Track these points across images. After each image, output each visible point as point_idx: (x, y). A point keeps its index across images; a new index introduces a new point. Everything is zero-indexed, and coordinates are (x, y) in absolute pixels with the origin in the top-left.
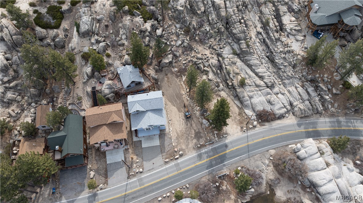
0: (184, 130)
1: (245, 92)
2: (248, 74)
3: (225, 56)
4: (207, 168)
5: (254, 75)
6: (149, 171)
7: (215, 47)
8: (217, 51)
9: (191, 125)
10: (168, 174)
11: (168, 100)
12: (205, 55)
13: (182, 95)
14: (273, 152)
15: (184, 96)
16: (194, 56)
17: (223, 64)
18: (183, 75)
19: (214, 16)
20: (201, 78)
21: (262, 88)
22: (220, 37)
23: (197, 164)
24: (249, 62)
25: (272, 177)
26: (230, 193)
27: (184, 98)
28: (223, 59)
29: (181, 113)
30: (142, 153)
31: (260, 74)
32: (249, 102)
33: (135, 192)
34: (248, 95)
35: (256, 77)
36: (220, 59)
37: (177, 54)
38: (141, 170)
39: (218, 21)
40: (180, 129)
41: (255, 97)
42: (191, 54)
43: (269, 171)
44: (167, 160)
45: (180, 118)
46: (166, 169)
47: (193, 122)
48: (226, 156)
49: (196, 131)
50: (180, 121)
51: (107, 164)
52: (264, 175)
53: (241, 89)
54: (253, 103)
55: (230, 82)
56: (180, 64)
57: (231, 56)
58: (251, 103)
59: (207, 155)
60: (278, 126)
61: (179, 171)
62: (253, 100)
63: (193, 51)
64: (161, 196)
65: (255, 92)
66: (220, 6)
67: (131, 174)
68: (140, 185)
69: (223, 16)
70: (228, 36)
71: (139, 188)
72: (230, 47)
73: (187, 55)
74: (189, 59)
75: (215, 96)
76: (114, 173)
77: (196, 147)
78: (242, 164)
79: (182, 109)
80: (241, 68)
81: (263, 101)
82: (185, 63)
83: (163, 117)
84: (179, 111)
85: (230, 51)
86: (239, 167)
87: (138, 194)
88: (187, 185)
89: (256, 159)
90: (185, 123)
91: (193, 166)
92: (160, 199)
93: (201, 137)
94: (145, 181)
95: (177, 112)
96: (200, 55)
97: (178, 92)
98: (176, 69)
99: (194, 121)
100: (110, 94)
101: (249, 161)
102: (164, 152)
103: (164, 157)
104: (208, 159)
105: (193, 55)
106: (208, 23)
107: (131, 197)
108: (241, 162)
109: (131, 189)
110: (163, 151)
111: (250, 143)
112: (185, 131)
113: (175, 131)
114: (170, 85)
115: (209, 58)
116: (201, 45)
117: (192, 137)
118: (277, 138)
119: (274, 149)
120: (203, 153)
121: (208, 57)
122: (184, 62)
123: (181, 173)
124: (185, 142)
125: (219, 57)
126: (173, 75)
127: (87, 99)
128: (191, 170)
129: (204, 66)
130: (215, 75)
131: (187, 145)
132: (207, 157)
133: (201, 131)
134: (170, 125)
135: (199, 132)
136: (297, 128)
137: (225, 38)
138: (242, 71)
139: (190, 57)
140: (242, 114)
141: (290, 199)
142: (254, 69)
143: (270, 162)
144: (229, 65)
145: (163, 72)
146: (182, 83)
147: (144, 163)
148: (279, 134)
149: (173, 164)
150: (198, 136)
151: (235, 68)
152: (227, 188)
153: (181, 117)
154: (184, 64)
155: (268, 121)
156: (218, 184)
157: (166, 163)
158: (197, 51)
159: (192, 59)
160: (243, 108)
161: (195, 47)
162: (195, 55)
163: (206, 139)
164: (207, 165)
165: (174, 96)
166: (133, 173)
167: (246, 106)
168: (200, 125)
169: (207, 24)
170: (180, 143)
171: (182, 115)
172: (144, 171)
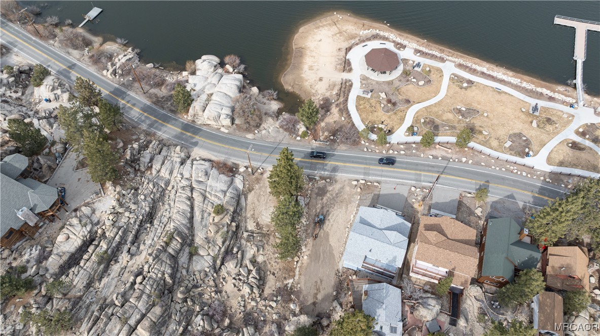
0: (335, 208)
1: (226, 201)
2: (203, 216)
3: (209, 260)
4: (334, 155)
5: (196, 209)
6: (404, 184)
7: (212, 283)
8: (213, 276)
9: (322, 208)
10: (382, 171)
11: (334, 260)
12: (235, 285)
13: (310, 256)
14: (250, 136)
15: (308, 253)
16: (252, 299)
17: (221, 253)
18: (289, 288)
19: (172, 327)
20: (265, 261)
21: (201, 191)
22: (193, 290)
23: (342, 164)
24: (188, 225)
25: (270, 120)
26: (323, 128)
27: (309, 250)
28: (215, 259)
29: (328, 230)
30: (405, 207)
31: (189, 203)
32: (230, 190)
33: (429, 171)
34: (224, 197)
35: (196, 205)
36: (219, 262)
37: (275, 327)
38: (413, 189)
39: (174, 311)
40: (340, 210)
41: (218, 189)
42: (253, 309)
43: (268, 125)
44: (375, 184)
45: (332, 225)
46: (382, 176)
47: (318, 210)
48: (303, 156)
49: (321, 198)
50: (334, 221)
51: (456, 215)
52: (277, 124)
53: (227, 208)
54: (226, 186)
55: (232, 226)
56: (281, 310)
57: (201, 252)
58: (229, 187)
59: (325, 168)
60: (219, 154)
61: (367, 168)
62: (225, 188)
63: (247, 311)
64: (400, 155)
65: (213, 193)
66: (151, 325)
67: (428, 191)
68: (420, 175)
69: (162, 306)
70: (179, 283)
71: (423, 173)
72: (191, 267)
73: (261, 311)
74: (263, 302)
75: (264, 229)
76: (449, 202)
77: (331, 181)
78: (292, 141)
79: (322, 235)
80: (204, 229)
81: (213, 179)
82: (273, 301)
83: (361, 217)
84: (327, 235)
85: (197, 260)
86: (298, 140)
87: (426, 168)
88: (366, 150)
89: (273, 139)
90: (329, 215)
91: (347, 165)
92: (402, 152)
93: (319, 189)
94: (413, 177)
95: (331, 233)
96: (242, 293)
97: (313, 263)
98: (292, 306)
99: (316, 211)
100: (428, 297)
101: (283, 140)
102: (375, 194)
103: (379, 190)
104: (326, 162)
105: (253, 303)
106: (189, 327)
107: (435, 169)
108: (291, 143)
109: (432, 177)
110: (377, 196)
111: (266, 155)
112: (335, 205)
113: (348, 212)
114: (319, 282)
115: (233, 276)
116: (228, 308)
117: (332, 195)
118: (232, 145)
119: (245, 137)
120: (328, 171)
121: (234, 278)
122: (274, 304)
123: (366, 164)
124: (342, 193)
125: (217, 269)
126: (303, 297)
127: (469, 314)
128: (353, 162)
129: (249, 272)
130: (243, 251)
131: (343, 188)
132: (326, 165)
133: (314, 196)
134: (351, 222)
135: (318, 194)
136: (200, 143)
137: (186, 282)
138: (206, 224)
139: (259, 306)
140: (248, 188)
141: (268, 99)
142: (190, 213)
143: (261, 131)
144: (215, 244)
145: (316, 313)
146: (297, 278)
147: (406, 195)
148: (227, 146)
149: (370, 177)
150: (322, 192)
151: (213, 233)
152: (323, 133)
153: (330, 225)
154: (275, 301)
155: (225, 165)
156: (332, 137)
157: (379, 182)
158: (242, 303)
159: (259, 299)
160: (241, 192)
161: (240, 313)
162: (250, 301)
163: (313, 185)
164: (333, 158)
165: (322, 261)
166: (424, 190)
167: (237, 189)
168: (310, 204)
169: (192, 327)
170: (350, 195)
171: (327, 226)
172: (410, 187)
